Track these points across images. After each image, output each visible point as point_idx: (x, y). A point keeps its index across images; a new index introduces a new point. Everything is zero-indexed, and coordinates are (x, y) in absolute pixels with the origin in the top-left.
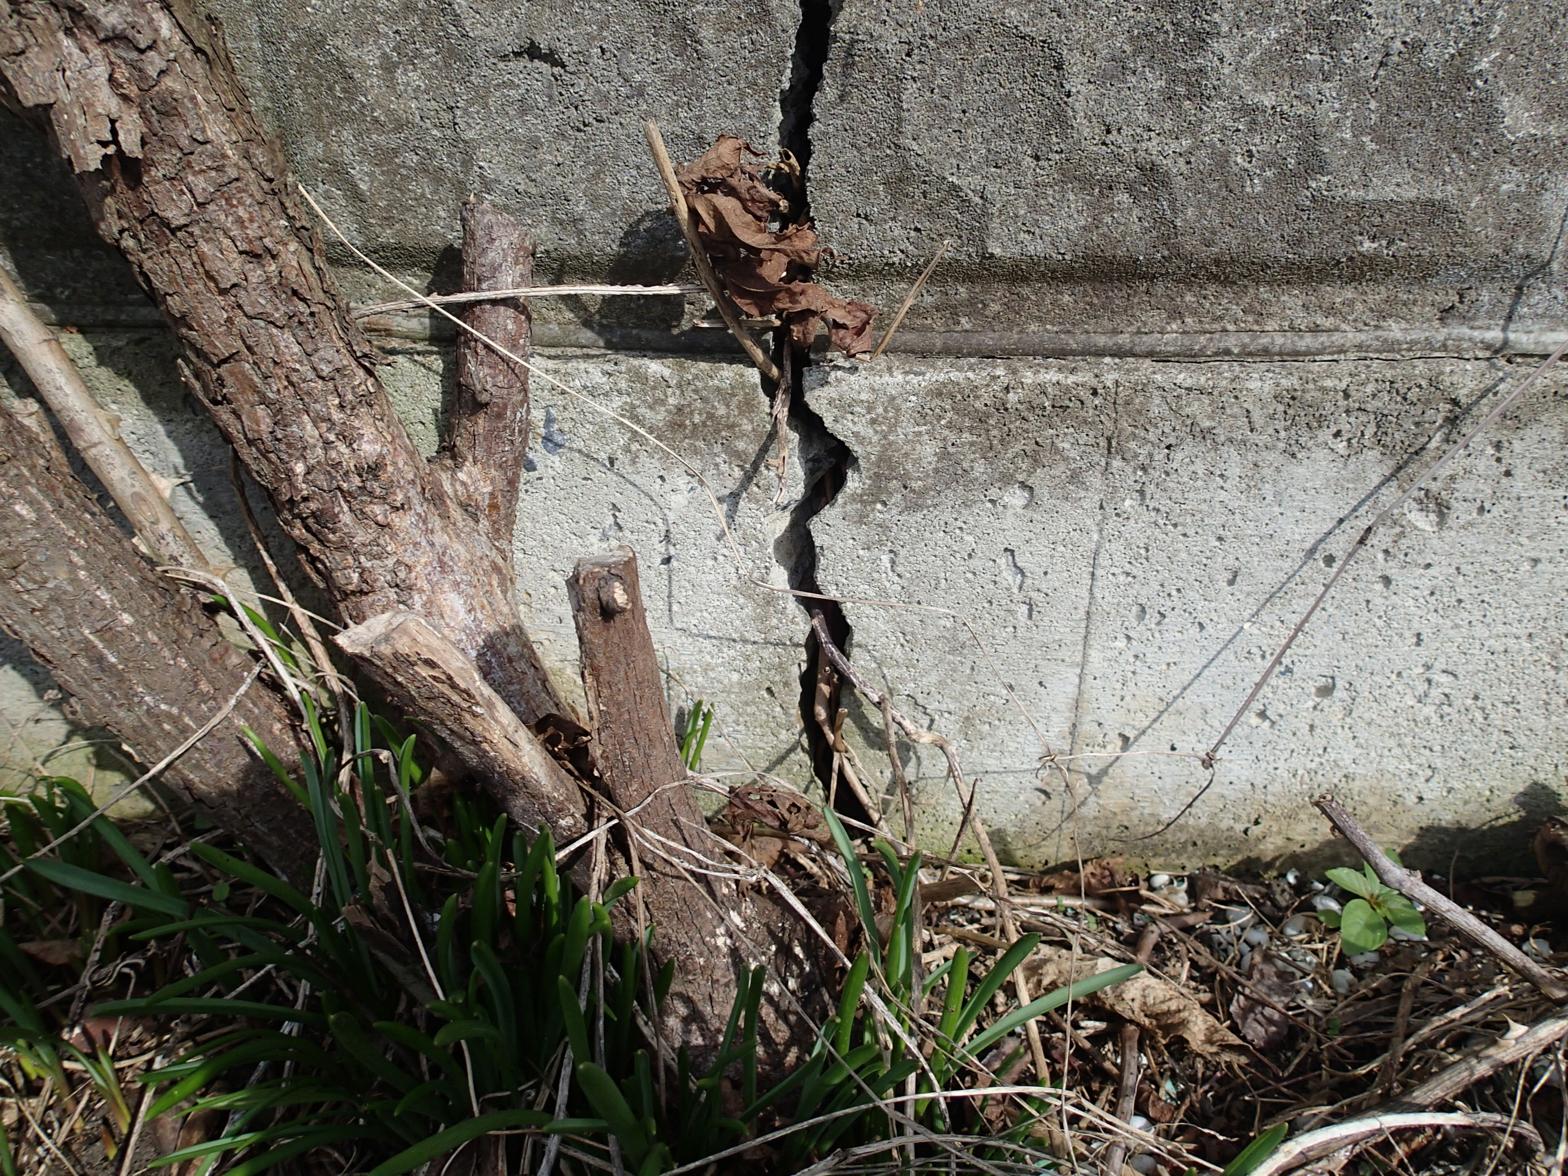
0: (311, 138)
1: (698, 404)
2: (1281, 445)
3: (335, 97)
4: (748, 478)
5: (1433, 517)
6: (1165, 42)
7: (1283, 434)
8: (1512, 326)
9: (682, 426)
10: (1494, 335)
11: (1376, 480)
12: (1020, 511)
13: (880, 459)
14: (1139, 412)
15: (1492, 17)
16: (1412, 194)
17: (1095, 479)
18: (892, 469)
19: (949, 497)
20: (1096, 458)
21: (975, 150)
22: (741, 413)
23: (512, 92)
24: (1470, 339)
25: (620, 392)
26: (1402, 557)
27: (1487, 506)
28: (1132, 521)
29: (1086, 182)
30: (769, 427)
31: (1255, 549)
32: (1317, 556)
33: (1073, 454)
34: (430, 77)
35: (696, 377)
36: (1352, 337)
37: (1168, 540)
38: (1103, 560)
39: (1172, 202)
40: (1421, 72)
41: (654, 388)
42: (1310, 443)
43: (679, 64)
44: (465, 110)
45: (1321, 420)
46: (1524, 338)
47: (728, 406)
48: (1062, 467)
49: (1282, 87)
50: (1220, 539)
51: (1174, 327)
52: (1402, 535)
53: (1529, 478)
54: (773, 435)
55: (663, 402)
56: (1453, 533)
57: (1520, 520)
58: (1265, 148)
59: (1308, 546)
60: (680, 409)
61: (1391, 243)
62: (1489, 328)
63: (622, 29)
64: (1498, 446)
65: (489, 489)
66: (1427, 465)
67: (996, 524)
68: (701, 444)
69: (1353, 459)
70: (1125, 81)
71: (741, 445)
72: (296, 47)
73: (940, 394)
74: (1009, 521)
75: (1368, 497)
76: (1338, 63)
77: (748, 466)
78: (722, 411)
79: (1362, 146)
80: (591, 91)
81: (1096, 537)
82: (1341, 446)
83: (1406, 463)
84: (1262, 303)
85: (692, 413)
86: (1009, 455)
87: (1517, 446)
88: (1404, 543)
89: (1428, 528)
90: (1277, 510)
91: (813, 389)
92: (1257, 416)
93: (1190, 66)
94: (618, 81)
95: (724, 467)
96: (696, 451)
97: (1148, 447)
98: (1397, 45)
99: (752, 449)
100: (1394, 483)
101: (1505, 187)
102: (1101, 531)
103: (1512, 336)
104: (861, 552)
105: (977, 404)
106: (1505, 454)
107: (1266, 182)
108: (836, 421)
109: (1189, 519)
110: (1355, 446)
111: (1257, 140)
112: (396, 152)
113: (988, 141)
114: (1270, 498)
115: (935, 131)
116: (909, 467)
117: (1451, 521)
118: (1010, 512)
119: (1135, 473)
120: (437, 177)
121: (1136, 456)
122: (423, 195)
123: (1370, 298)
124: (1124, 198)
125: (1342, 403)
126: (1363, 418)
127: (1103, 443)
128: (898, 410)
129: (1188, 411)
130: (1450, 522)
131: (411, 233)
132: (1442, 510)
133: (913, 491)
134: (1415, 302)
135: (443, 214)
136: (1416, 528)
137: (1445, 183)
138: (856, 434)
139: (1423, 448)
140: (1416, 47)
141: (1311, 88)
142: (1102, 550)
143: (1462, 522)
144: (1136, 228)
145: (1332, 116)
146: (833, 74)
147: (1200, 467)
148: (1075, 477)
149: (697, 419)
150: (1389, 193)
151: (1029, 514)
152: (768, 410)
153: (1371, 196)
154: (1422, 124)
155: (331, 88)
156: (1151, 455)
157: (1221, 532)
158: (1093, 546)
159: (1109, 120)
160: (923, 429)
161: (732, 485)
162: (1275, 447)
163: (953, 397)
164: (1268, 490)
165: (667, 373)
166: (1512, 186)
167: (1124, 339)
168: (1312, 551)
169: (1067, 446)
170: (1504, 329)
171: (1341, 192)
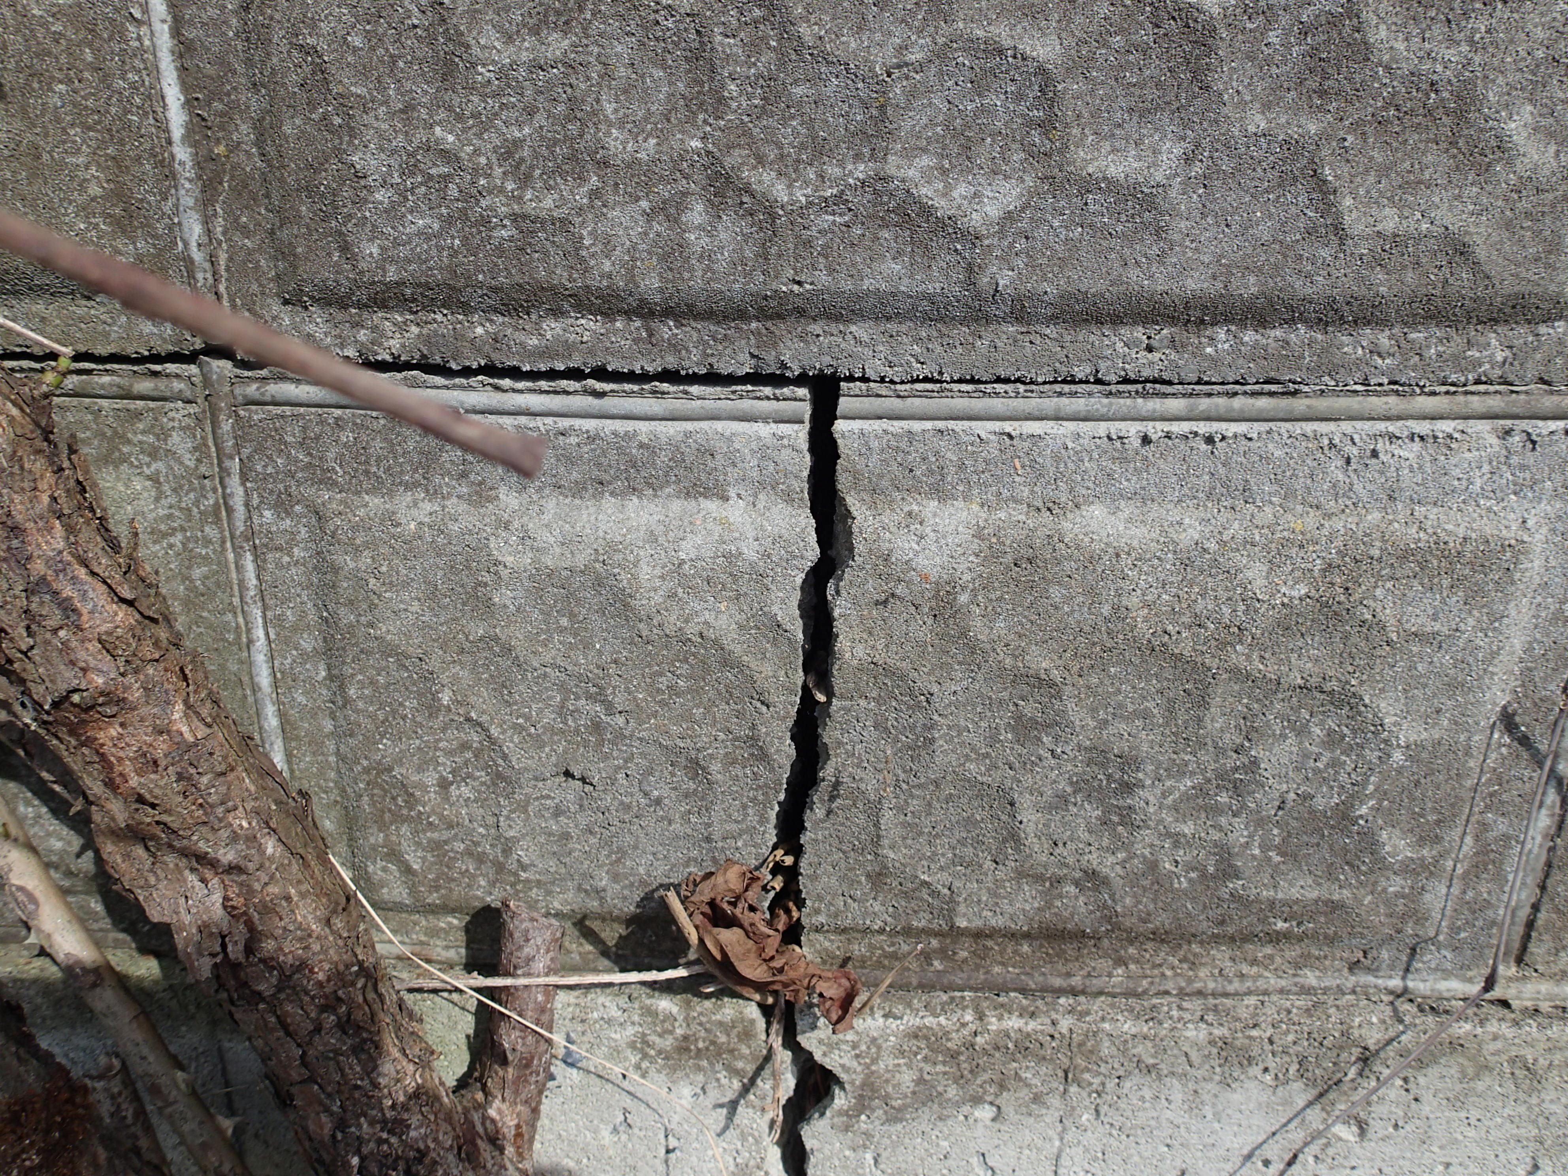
0: (374, 830)
1: (703, 1034)
2: (1217, 1078)
3: (396, 805)
4: (746, 1090)
5: (1355, 1129)
6: (1100, 786)
7: (1218, 1070)
8: (1410, 976)
9: (687, 1049)
10: (1395, 983)
11: (1301, 1103)
12: (989, 1123)
13: (864, 1085)
14: (1091, 1052)
15: (1366, 782)
16: (1314, 895)
17: (1055, 1101)
18: (873, 1091)
19: (925, 1114)
20: (1055, 1085)
21: (943, 855)
22: (740, 1040)
23: (548, 802)
24: (1376, 987)
25: (633, 1023)
26: (1330, 1161)
27: (1400, 1124)
28: (1089, 1133)
29: (1039, 878)
30: (765, 1052)
31: (1199, 1154)
32: (1254, 1159)
33: (1034, 1081)
34: (479, 792)
35: (701, 1014)
36: (1274, 982)
37: (1122, 1147)
38: (1065, 1161)
39: (1112, 897)
40: (1312, 811)
41: (663, 1021)
42: (1242, 1077)
43: (692, 785)
44: (508, 818)
45: (1250, 1060)
46: (1421, 986)
47: (728, 1035)
48: (1026, 1091)
49: (1198, 818)
50: (1168, 1146)
51: (1120, 971)
52: (1328, 1145)
53: (1435, 1104)
54: (768, 1058)
55: (671, 1032)
56: (1373, 1144)
57: (1431, 1133)
58: (1188, 858)
59: (1245, 1152)
60: (686, 1038)
61: (1299, 924)
62: (1391, 977)
63: (644, 762)
64: (1406, 1080)
65: (515, 1122)
66: (1345, 1093)
67: (968, 1133)
68: (705, 1063)
69: (1281, 1088)
70: (1068, 810)
71: (740, 1065)
72: (366, 770)
73: (916, 1037)
74: (979, 1131)
75: (1296, 1116)
76: (1244, 806)
77: (745, 1081)
78: (723, 1039)
79: (1269, 859)
80: (616, 803)
81: (1057, 1143)
82: (1268, 1078)
83: (1327, 1091)
84: (1195, 955)
85: (696, 1040)
86: (979, 1082)
87: (1422, 1080)
88: (1331, 1151)
89: (1352, 1139)
90: (1216, 1125)
91: (804, 1032)
92: (1194, 1056)
93: (1121, 803)
94: (639, 797)
95: (724, 1081)
96: (699, 1069)
97: (1101, 1078)
98: (1292, 796)
99: (750, 1068)
100: (1318, 1107)
101: (1391, 889)
102: (1062, 1139)
103: (1410, 984)
104: (847, 1153)
105: (949, 1045)
106: (1411, 1086)
107: (1190, 880)
108: (825, 1055)
109: (1139, 1132)
110: (1282, 1080)
111: (1181, 852)
112: (446, 842)
113: (954, 848)
114: (1210, 1116)
115: (909, 842)
116: (890, 1089)
117: (1370, 1134)
118: (980, 1124)
119: (1090, 1095)
120: (480, 859)
121: (1091, 1084)
122: (467, 870)
123: (1287, 954)
124: (1072, 889)
125: (1268, 1047)
126: (1287, 1059)
127: (1061, 1074)
128: (879, 1048)
129: (1134, 1051)
130: (1369, 1136)
131: (455, 897)
132: (1362, 1128)
133: (893, 1108)
134: (1326, 957)
135: (483, 883)
136: (1340, 1139)
137: (1340, 887)
138: (843, 1066)
139: (1340, 1081)
140: (1306, 797)
141: (1223, 821)
142: (1064, 1155)
143: (1379, 1135)
144: (1083, 910)
145: (1242, 840)
146: (822, 800)
147: (1147, 1093)
148: (1037, 1099)
149: (701, 1045)
150: (1295, 893)
151: (997, 1126)
152: (764, 1037)
153: (1280, 896)
154: (1318, 845)
155: (394, 798)
156: (1103, 1084)
157: (1169, 1141)
158: (1055, 1150)
159: (1055, 837)
160: (902, 1061)
161: (730, 1096)
162: (1211, 1079)
163: (927, 1038)
164: (1208, 1111)
165: (675, 1010)
166: (1398, 889)
167: (1076, 981)
168: (1249, 1157)
169: (1029, 1075)
170: (1404, 978)
171: (1254, 891)
